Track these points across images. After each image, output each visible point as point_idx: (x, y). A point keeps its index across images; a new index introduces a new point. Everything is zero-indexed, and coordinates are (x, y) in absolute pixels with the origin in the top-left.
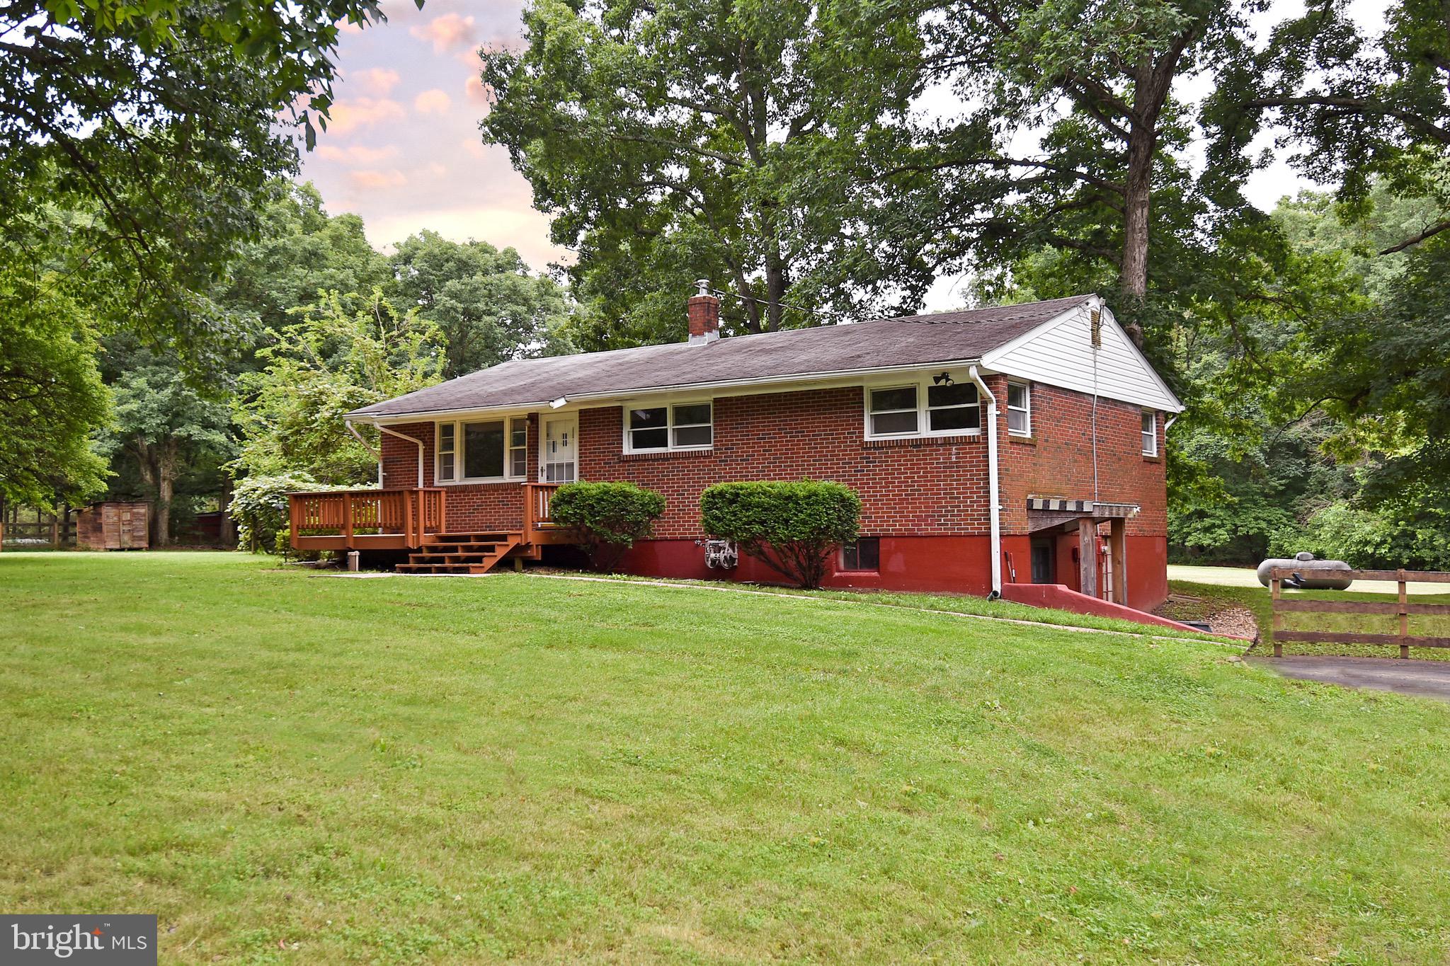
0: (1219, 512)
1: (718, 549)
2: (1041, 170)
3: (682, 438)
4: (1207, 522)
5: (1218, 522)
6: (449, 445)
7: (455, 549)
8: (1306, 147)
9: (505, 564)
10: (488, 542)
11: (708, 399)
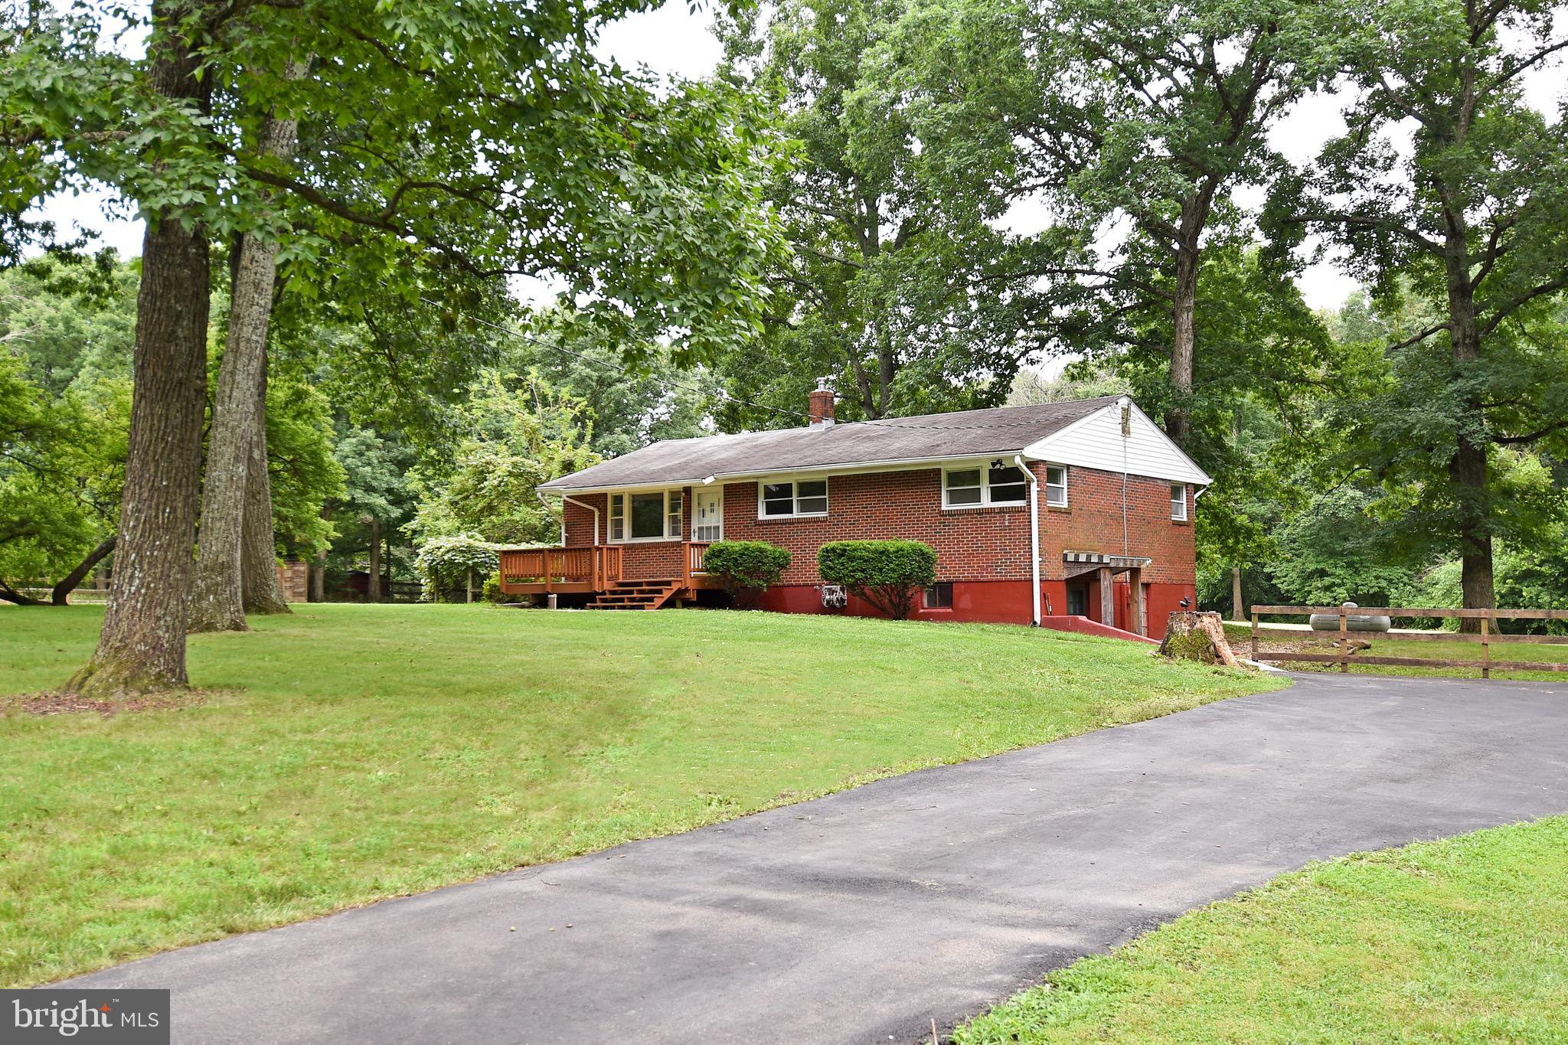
0: (1339, 571)
1: (831, 592)
2: (1106, 279)
3: (805, 507)
4: (1327, 581)
5: (1338, 581)
6: (618, 512)
7: (631, 592)
8: (1346, 251)
9: (669, 604)
10: (657, 587)
11: (824, 477)
